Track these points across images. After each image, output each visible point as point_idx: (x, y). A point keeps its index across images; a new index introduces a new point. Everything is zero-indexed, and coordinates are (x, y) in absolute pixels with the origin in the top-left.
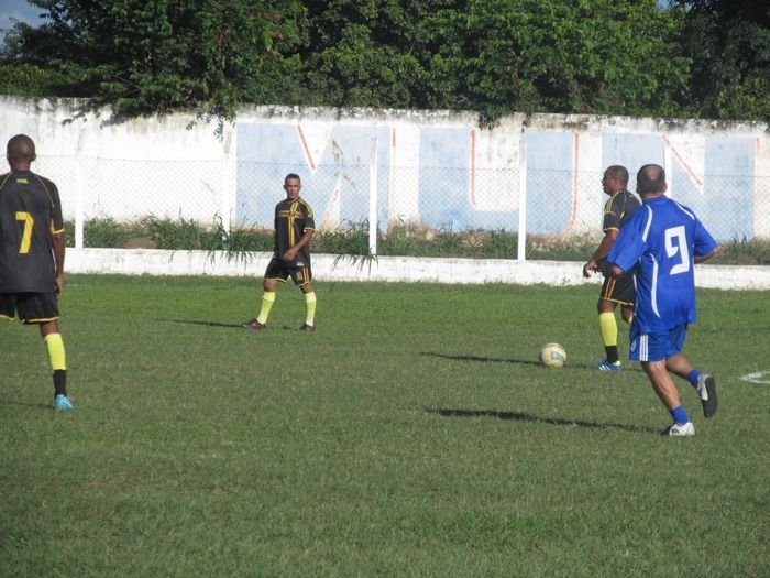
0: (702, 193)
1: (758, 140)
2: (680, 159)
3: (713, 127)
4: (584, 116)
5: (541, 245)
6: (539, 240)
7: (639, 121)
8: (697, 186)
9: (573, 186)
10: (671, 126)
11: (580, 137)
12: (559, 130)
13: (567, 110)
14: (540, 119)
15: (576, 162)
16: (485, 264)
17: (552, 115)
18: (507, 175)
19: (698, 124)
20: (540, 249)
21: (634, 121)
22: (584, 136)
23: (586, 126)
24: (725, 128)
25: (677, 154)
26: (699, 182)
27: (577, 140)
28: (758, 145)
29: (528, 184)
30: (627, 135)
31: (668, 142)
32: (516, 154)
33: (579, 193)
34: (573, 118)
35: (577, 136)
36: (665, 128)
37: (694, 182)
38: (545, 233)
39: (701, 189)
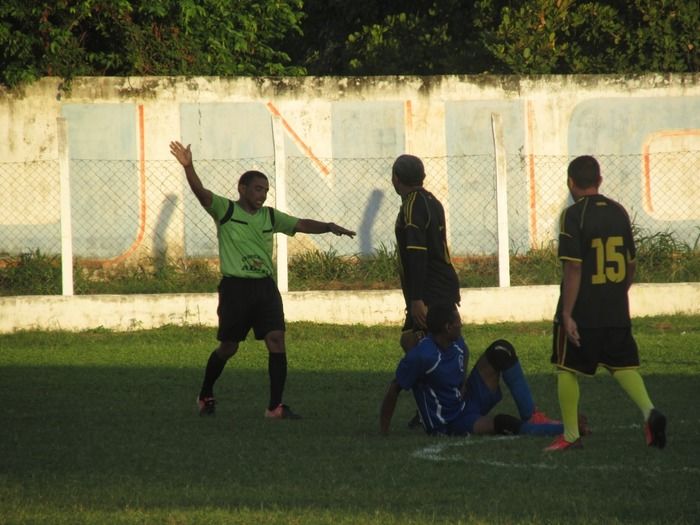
0: (330, 185)
1: (409, 103)
2: (296, 136)
3: (341, 88)
4: (150, 78)
5: (96, 272)
6: (95, 265)
7: (233, 82)
8: (322, 175)
9: (139, 183)
10: (281, 88)
11: (146, 110)
12: (115, 101)
13: (123, 70)
14: (85, 85)
15: (142, 148)
16: (14, 303)
17: (102, 79)
18: (40, 170)
19: (320, 84)
20: (95, 278)
21: (225, 83)
22: (152, 108)
23: (154, 93)
24: (359, 89)
25: (290, 130)
26: (324, 169)
27: (141, 114)
28: (409, 111)
29: (73, 183)
30: (215, 104)
31: (277, 113)
32: (51, 139)
33: (148, 193)
34: (135, 82)
35: (141, 108)
36: (272, 91)
37: (318, 170)
38: (101, 253)
39: (329, 179)
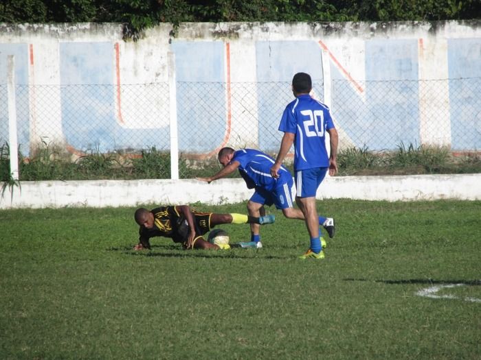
0: (364, 100)
1: (421, 40)
2: (339, 64)
3: (372, 30)
4: (234, 23)
5: (195, 162)
6: (193, 157)
7: (294, 26)
8: (358, 92)
9: (226, 99)
10: (328, 30)
11: (231, 46)
12: (209, 39)
13: (217, 18)
14: (188, 28)
15: (229, 73)
16: (136, 185)
17: (200, 24)
18: (155, 89)
19: (356, 27)
20: (195, 167)
21: (288, 26)
22: (235, 45)
23: (237, 34)
24: (385, 30)
25: (335, 60)
26: (359, 88)
27: (228, 49)
28: (421, 46)
29: (179, 98)
30: (281, 42)
31: (325, 48)
32: (163, 67)
33: (232, 106)
34: (223, 26)
35: (228, 44)
36: (322, 32)
37: (355, 89)
38: (199, 149)
39: (363, 96)
